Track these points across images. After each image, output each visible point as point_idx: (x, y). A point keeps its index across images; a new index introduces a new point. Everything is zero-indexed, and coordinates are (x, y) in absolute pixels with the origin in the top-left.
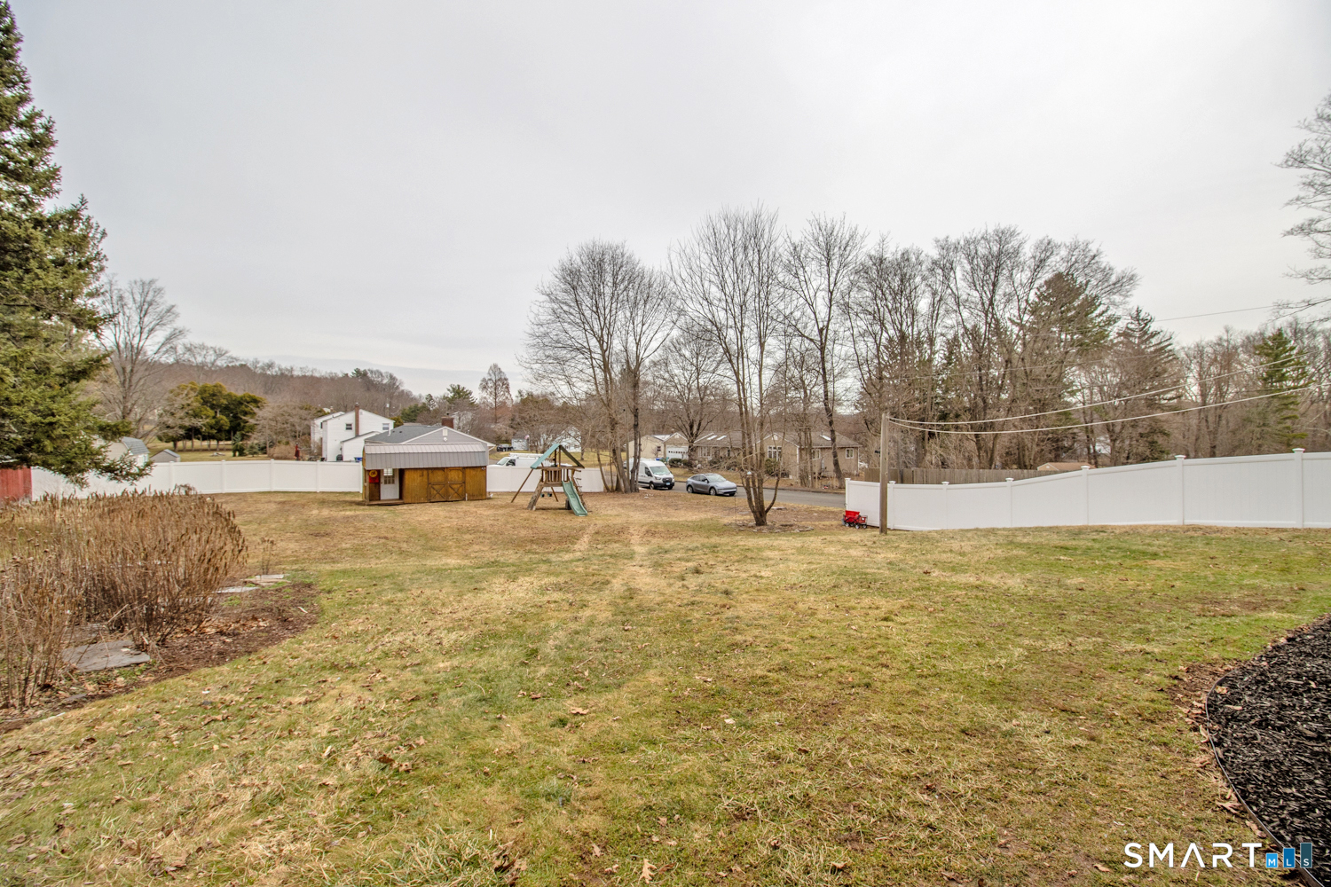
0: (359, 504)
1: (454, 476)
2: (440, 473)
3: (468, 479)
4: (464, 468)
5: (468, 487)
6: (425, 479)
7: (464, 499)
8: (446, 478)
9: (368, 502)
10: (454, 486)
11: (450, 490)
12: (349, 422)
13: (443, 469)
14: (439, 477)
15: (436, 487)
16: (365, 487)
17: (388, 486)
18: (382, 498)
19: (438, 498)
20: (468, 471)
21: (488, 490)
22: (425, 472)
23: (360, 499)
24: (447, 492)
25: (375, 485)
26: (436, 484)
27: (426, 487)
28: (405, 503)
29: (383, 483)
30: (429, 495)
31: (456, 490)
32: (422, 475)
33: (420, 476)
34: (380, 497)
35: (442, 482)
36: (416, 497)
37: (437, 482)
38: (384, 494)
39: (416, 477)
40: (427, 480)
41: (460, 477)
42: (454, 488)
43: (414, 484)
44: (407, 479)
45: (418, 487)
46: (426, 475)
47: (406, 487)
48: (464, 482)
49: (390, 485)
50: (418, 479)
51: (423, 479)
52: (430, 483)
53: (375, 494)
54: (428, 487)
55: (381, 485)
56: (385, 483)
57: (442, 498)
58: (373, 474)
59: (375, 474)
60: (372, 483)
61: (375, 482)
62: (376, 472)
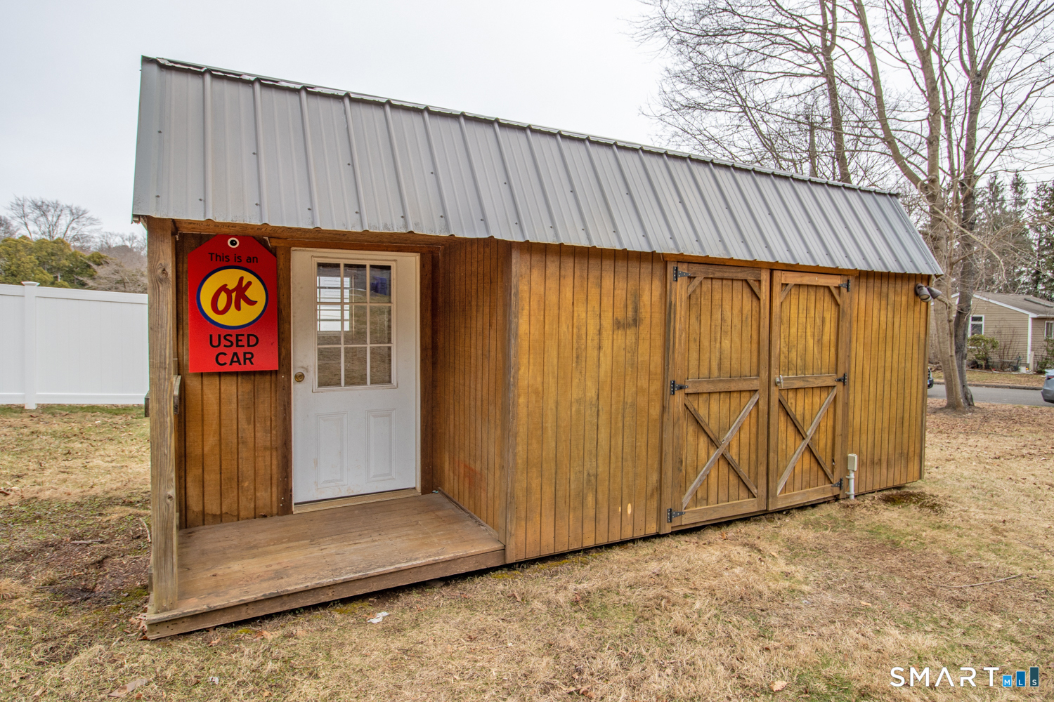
1: (802, 333)
2: (732, 305)
3: (860, 355)
4: (850, 281)
5: (856, 414)
6: (649, 349)
7: (840, 494)
8: (765, 347)
10: (801, 405)
11: (785, 436)
13: (749, 276)
14: (723, 335)
15: (713, 412)
17: (343, 399)
18: (302, 491)
19: (718, 495)
20: (860, 301)
22: (651, 292)
24: (766, 442)
25: (246, 386)
26: (711, 388)
27: (655, 411)
28: (511, 559)
29: (312, 377)
30: (670, 473)
31: (810, 432)
32: (630, 313)
33: (618, 325)
34: (286, 491)
35: (741, 377)
36: (590, 499)
37: (715, 372)
38: (316, 462)
39: (592, 330)
40: (657, 358)
41: (826, 338)
42: (799, 417)
43: (575, 393)
44: (525, 345)
45: (604, 417)
46: (658, 317)
47: (522, 412)
48: (843, 380)
49: (357, 391)
50: (607, 344)
51: (635, 350)
52: (678, 383)
53: (247, 468)
54: (664, 409)
55: (297, 390)
56: (328, 379)
57: (743, 493)
58: (224, 288)
59: (239, 295)
60: (220, 374)
61: (248, 367)
62: (248, 277)
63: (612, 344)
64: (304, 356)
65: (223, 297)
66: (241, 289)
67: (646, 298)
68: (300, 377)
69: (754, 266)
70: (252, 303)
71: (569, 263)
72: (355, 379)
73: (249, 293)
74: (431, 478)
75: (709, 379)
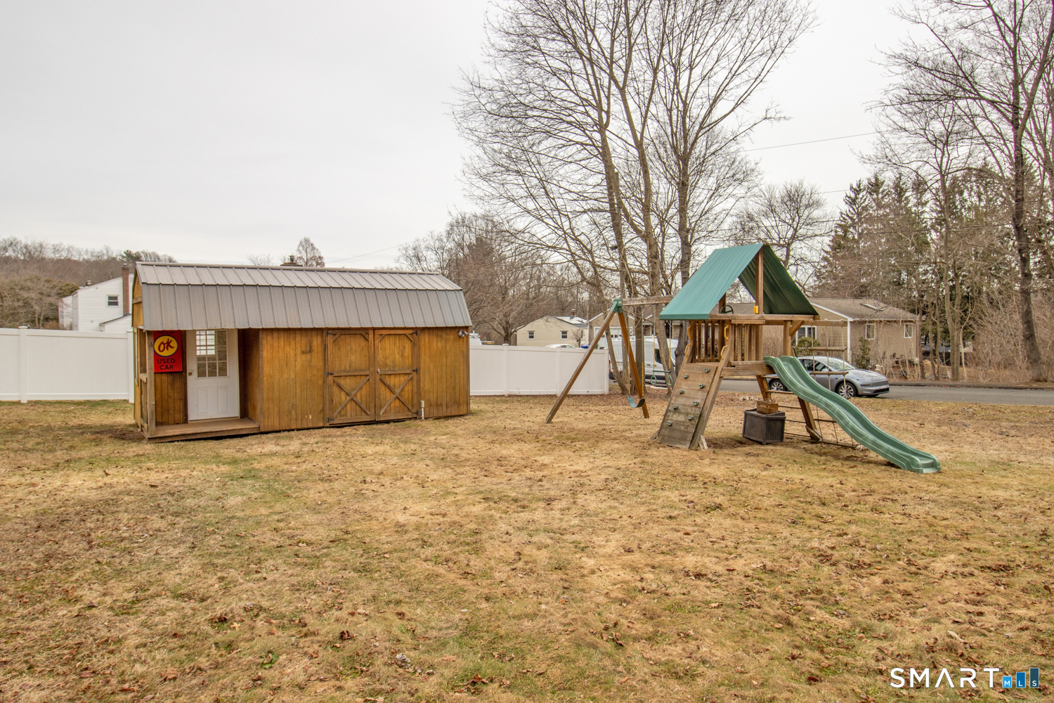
0: (123, 435)
1: (393, 353)
2: (356, 344)
3: (425, 361)
4: (417, 331)
5: (426, 384)
6: (317, 361)
7: (416, 416)
8: (372, 359)
9: (150, 430)
10: (392, 381)
11: (384, 393)
12: (113, 294)
13: (363, 332)
14: (351, 355)
15: (347, 383)
16: (141, 385)
17: (208, 381)
18: (192, 416)
19: (351, 414)
20: (425, 339)
21: (473, 392)
22: (317, 342)
23: (128, 419)
24: (374, 394)
25: (171, 377)
26: (345, 374)
27: (321, 382)
28: (262, 430)
29: (195, 374)
30: (328, 405)
31: (398, 391)
32: (308, 348)
33: (303, 353)
34: (186, 415)
35: (362, 370)
36: (293, 412)
37: (348, 368)
38: (197, 405)
39: (292, 355)
40: (321, 363)
41: (406, 354)
42: (392, 386)
43: (286, 376)
44: (266, 361)
45: (298, 385)
46: (320, 349)
47: (265, 383)
48: (416, 371)
49: (213, 379)
50: (299, 359)
51: (310, 361)
52: (330, 372)
53: (171, 406)
54: (324, 382)
55: (190, 379)
56: (201, 374)
57: (364, 414)
58: (162, 343)
59: (168, 345)
60: (161, 373)
61: (172, 370)
62: (171, 338)
63: (301, 359)
64: (192, 366)
65: (162, 346)
66: (168, 343)
67: (315, 343)
68: (190, 374)
69: (366, 329)
70: (172, 347)
71: (282, 334)
72: (212, 374)
73: (171, 344)
74: (245, 413)
75: (345, 371)
